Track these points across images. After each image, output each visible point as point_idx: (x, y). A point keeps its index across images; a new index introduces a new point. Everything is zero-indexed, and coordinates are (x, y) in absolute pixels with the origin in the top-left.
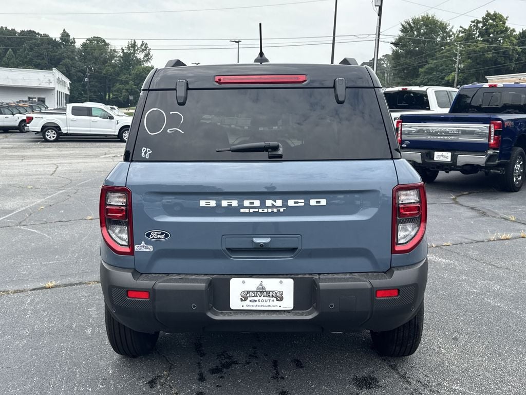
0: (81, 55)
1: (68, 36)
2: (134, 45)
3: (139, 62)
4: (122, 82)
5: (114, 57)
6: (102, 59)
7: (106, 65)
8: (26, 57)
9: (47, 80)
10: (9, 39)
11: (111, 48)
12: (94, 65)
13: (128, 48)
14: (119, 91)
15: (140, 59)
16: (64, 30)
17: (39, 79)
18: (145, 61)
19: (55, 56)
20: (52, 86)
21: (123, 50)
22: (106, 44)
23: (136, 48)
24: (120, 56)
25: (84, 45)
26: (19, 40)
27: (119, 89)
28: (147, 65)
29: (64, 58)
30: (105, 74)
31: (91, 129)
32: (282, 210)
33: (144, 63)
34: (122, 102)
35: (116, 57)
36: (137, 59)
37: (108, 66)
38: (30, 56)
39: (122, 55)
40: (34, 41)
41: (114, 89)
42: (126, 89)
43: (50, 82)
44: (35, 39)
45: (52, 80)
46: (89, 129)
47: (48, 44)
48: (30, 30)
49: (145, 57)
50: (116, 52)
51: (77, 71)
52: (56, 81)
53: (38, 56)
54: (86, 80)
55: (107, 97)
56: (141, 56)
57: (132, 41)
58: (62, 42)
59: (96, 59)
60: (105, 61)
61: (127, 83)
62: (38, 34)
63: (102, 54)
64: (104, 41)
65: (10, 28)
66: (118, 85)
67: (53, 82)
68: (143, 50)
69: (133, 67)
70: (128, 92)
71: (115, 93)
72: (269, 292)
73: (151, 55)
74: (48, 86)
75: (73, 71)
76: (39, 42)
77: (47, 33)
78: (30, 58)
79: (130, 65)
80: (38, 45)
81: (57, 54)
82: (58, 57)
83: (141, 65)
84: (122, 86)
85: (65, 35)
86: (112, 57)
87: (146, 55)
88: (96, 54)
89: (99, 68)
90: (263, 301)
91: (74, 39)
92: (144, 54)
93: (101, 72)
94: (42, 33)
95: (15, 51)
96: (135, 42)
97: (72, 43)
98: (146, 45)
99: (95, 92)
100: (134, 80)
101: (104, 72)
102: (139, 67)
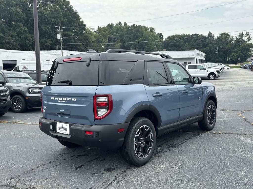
0: (217, 42)
1: (211, 34)
2: (242, 34)
3: (244, 42)
4: (235, 52)
5: (232, 41)
6: (226, 43)
7: (228, 45)
8: (193, 45)
9: (192, 55)
10: (187, 38)
11: (231, 37)
12: (222, 45)
13: (239, 36)
14: (233, 56)
15: (245, 40)
16: (210, 32)
17: (189, 55)
18: (247, 41)
19: (205, 43)
20: (194, 57)
21: (237, 37)
22: (229, 35)
23: (243, 36)
24: (235, 40)
25: (218, 37)
26: (191, 38)
27: (233, 55)
28: (248, 43)
29: (209, 44)
30: (227, 49)
31: (196, 75)
32: (66, 101)
33: (247, 42)
34: (235, 61)
35: (233, 41)
36: (244, 40)
37: (229, 45)
38: (194, 45)
39: (236, 39)
40: (196, 38)
41: (231, 55)
42: (237, 55)
43: (193, 55)
44: (197, 37)
45: (194, 54)
46: (195, 74)
47: (202, 39)
48: (195, 34)
49: (247, 39)
50: (233, 38)
51: (214, 49)
52: (196, 54)
53: (198, 44)
54: (217, 52)
55: (228, 59)
56: (245, 39)
57: (241, 33)
58: (209, 37)
59: (223, 42)
60: (228, 43)
61: (237, 52)
62: (199, 35)
63: (226, 40)
64: (228, 34)
65: (187, 34)
66: (233, 54)
67: (194, 55)
68: (247, 36)
69: (241, 44)
70: (238, 56)
71: (231, 57)
72: (64, 128)
73: (251, 38)
74: (192, 57)
75: (212, 49)
76: (199, 38)
77: (202, 34)
78: (194, 46)
79: (240, 43)
80: (198, 40)
81: (206, 42)
82: (206, 44)
83: (245, 43)
84: (234, 54)
85: (210, 34)
86: (231, 41)
87: (248, 38)
88: (223, 40)
89: (224, 47)
90: (63, 130)
91: (214, 35)
92: (247, 38)
93: (225, 48)
94: (200, 34)
95: (188, 43)
96: (243, 33)
97: (212, 37)
98: (248, 33)
99: (222, 57)
100: (241, 51)
101: (226, 48)
102: (244, 44)
